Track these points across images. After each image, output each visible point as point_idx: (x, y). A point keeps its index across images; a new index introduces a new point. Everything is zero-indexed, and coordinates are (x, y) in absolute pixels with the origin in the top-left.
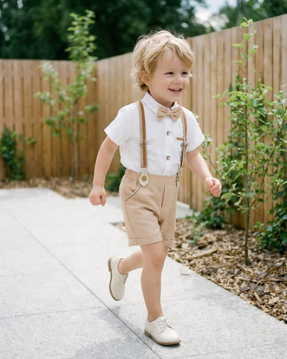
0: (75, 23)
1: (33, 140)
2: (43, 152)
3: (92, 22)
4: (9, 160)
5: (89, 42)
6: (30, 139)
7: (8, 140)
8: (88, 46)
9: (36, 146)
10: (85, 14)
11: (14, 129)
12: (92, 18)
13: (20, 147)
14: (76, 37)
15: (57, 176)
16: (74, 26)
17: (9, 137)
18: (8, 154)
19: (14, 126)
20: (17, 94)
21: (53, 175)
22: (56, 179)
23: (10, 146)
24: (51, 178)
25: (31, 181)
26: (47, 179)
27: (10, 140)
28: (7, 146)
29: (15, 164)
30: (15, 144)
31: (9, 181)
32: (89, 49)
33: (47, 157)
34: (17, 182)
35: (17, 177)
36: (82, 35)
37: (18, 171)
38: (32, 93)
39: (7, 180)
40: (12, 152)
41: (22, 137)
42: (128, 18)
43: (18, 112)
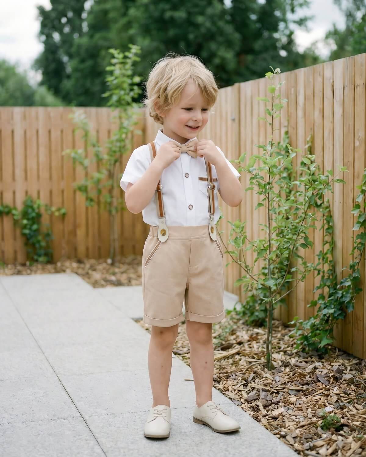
0: (114, 61)
1: (63, 211)
2: (76, 227)
3: (138, 59)
4: (32, 237)
5: (132, 84)
6: (59, 210)
7: (30, 210)
8: (132, 90)
9: (66, 219)
10: (129, 49)
11: (39, 197)
12: (136, 55)
13: (45, 220)
14: (116, 78)
15: (94, 258)
16: (114, 65)
17: (32, 207)
18: (30, 229)
19: (39, 193)
20: (43, 151)
21: (88, 256)
22: (93, 261)
23: (33, 218)
24: (86, 261)
25: (59, 264)
26: (80, 261)
27: (33, 210)
28: (28, 219)
29: (39, 242)
30: (39, 215)
31: (31, 265)
32: (132, 94)
33: (81, 233)
34: (40, 266)
35: (41, 259)
36: (124, 75)
37: (42, 252)
38: (62, 150)
39: (28, 263)
40: (35, 227)
41: (48, 207)
42: (213, 46)
43: (45, 174)
